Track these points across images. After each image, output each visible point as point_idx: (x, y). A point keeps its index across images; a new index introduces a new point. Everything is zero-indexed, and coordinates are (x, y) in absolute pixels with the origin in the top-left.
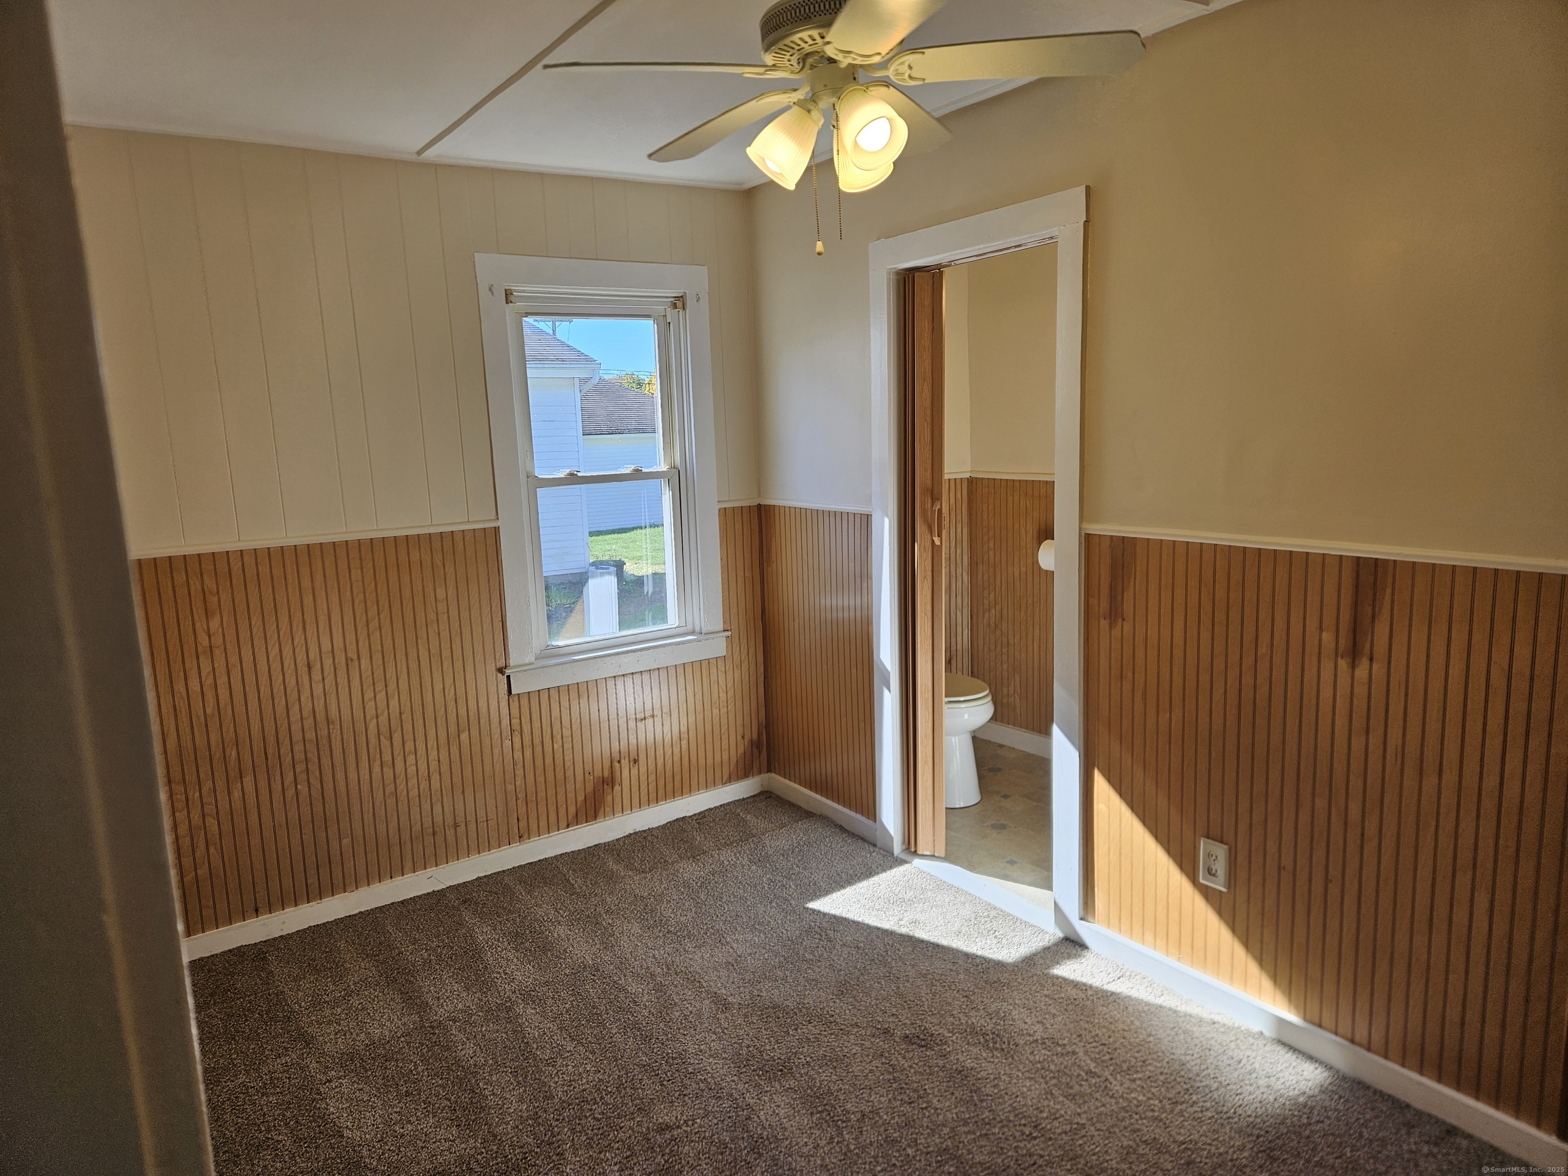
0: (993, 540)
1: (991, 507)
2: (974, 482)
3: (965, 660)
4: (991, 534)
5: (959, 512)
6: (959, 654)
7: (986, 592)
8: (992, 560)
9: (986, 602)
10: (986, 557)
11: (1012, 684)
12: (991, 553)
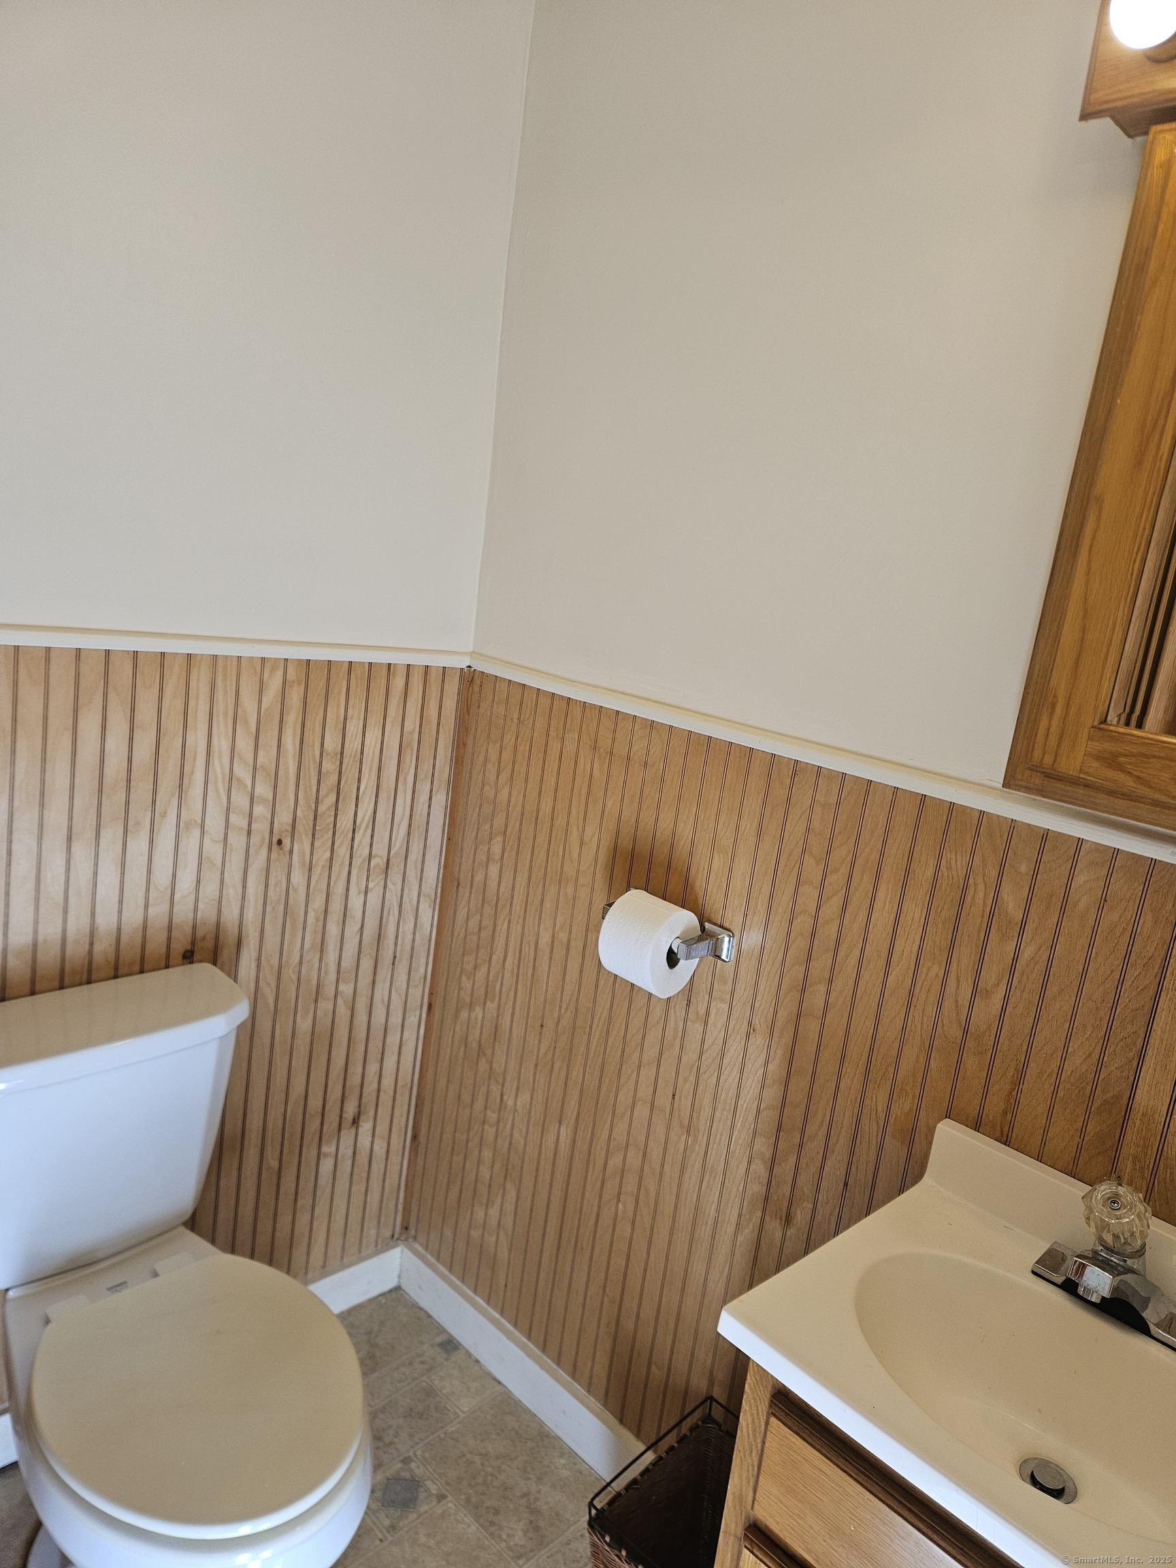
0: (500, 839)
1: (507, 755)
2: (477, 681)
3: (401, 1110)
4: (499, 821)
5: (427, 752)
6: (386, 1099)
7: (470, 959)
8: (493, 884)
9: (467, 984)
10: (479, 877)
11: (498, 1202)
12: (494, 870)
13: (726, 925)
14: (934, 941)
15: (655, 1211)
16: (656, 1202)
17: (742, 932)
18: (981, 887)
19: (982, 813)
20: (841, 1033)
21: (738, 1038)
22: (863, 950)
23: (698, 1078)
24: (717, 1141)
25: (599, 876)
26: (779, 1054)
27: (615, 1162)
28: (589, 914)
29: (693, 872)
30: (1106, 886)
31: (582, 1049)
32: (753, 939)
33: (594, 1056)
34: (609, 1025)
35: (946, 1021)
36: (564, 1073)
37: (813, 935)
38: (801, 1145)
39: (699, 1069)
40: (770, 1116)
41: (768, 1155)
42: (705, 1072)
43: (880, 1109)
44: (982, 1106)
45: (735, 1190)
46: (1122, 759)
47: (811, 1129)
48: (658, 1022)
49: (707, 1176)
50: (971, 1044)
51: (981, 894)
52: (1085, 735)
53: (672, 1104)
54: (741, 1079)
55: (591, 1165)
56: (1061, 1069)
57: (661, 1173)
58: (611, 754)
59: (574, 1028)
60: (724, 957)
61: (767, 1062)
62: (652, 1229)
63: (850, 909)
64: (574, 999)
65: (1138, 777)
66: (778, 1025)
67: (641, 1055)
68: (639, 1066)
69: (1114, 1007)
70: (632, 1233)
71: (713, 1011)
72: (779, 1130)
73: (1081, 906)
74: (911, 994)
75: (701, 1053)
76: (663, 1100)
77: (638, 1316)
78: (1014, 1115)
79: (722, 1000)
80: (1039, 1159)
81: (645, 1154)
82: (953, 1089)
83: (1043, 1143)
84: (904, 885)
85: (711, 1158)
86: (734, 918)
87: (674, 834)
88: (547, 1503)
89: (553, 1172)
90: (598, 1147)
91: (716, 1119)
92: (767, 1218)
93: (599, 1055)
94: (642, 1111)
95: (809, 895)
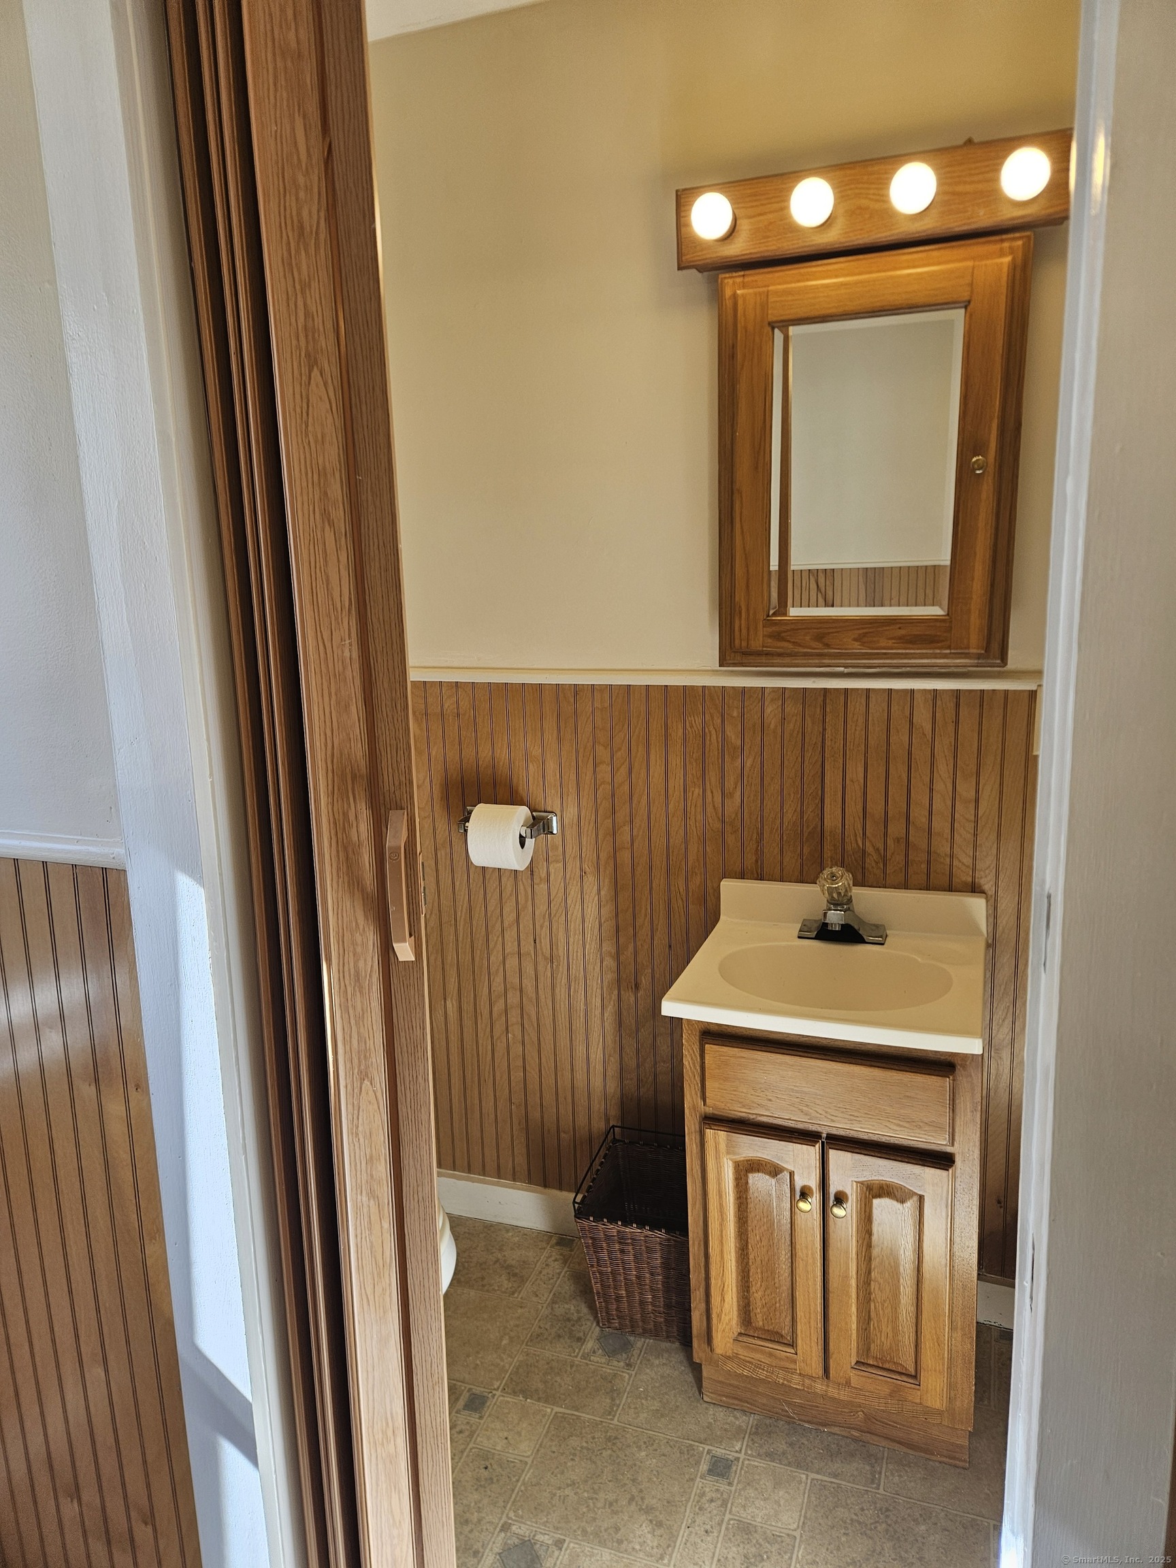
13: (549, 809)
14: (693, 775)
15: (538, 1025)
16: (538, 1019)
17: (562, 811)
18: (713, 732)
19: (704, 687)
20: (646, 852)
21: (575, 882)
22: (648, 794)
23: (551, 922)
24: (575, 958)
25: (436, 807)
26: (606, 883)
27: (499, 1006)
28: (435, 837)
29: (515, 780)
30: (783, 710)
31: (452, 937)
32: (571, 812)
33: (463, 939)
34: (470, 912)
35: (710, 820)
36: (439, 962)
37: (613, 795)
38: (635, 935)
39: (550, 914)
40: (609, 926)
41: (614, 951)
42: (555, 916)
43: (681, 890)
44: (743, 863)
45: (595, 985)
46: (783, 634)
47: (639, 922)
48: (511, 895)
49: (573, 984)
50: (728, 828)
51: (714, 736)
52: (761, 626)
53: (535, 947)
54: (583, 909)
55: (479, 1017)
56: (782, 823)
57: (537, 999)
58: (426, 714)
59: (441, 925)
60: (555, 832)
61: (599, 891)
62: (539, 1040)
63: (634, 771)
64: (436, 904)
65: (794, 642)
66: (602, 862)
67: (502, 922)
68: (503, 931)
69: (802, 778)
70: (524, 1050)
71: (552, 870)
72: (617, 931)
73: (772, 726)
74: (685, 811)
75: (550, 903)
76: (528, 947)
77: (542, 1105)
78: (762, 864)
79: (557, 861)
80: (782, 880)
81: (521, 991)
82: (724, 860)
83: (782, 870)
84: (666, 745)
85: (573, 972)
86: (553, 803)
87: (493, 759)
88: (513, 1260)
89: (447, 1038)
90: (482, 1004)
91: (571, 943)
92: (622, 992)
93: (467, 936)
94: (512, 962)
95: (604, 771)
